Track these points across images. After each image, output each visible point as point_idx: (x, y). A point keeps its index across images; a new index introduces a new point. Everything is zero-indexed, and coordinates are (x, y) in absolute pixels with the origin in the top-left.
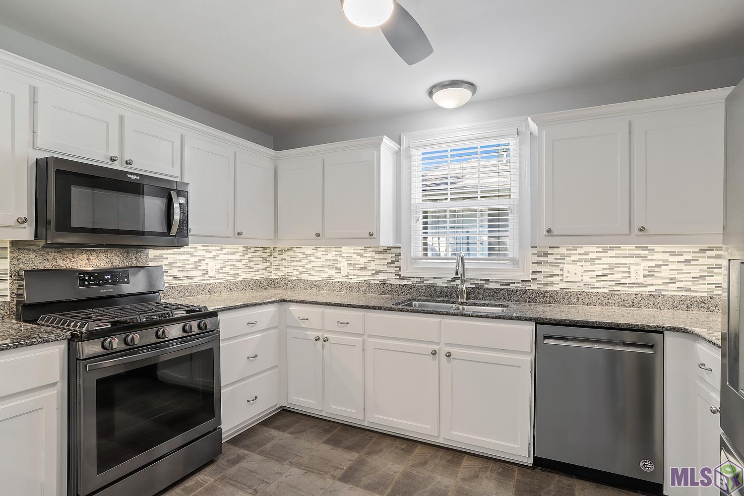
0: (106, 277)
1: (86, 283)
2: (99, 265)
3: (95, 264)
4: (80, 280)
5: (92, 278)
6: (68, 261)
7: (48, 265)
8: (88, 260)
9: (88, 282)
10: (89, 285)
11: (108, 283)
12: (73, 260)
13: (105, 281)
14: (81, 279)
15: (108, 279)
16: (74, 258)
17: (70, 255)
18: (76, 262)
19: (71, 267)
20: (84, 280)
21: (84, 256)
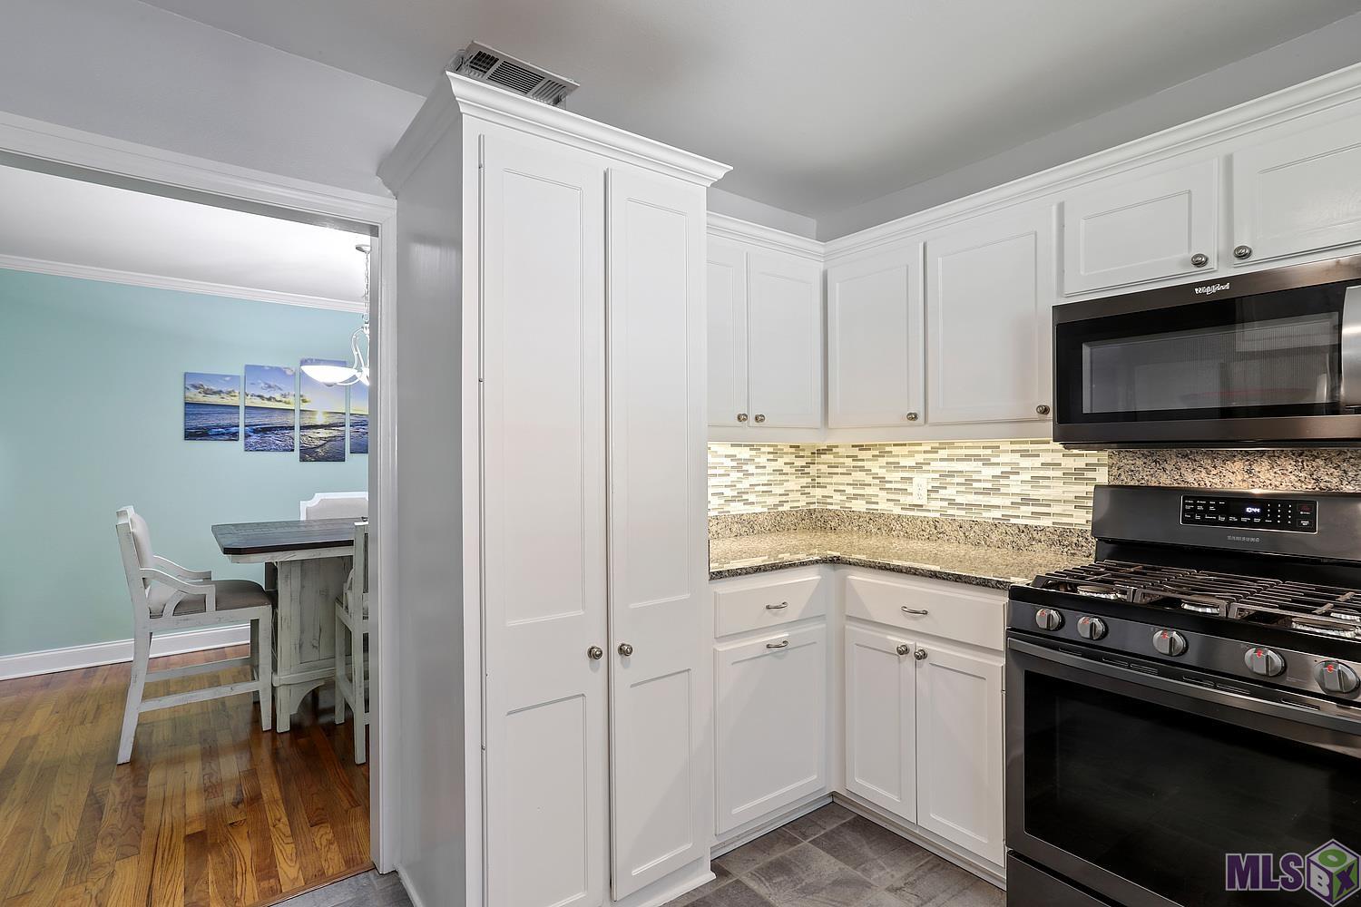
0: (1249, 510)
1: (1198, 517)
2: (1278, 483)
3: (1268, 482)
4: (1185, 510)
5: (1212, 508)
6: (1204, 474)
7: (1165, 480)
8: (1249, 472)
9: (1203, 517)
10: (1203, 522)
11: (1251, 524)
12: (1213, 473)
13: (1244, 519)
14: (1188, 507)
15: (1253, 515)
16: (1215, 467)
17: (1207, 462)
18: (1219, 474)
19: (1209, 484)
20: (1194, 511)
21: (1238, 465)
